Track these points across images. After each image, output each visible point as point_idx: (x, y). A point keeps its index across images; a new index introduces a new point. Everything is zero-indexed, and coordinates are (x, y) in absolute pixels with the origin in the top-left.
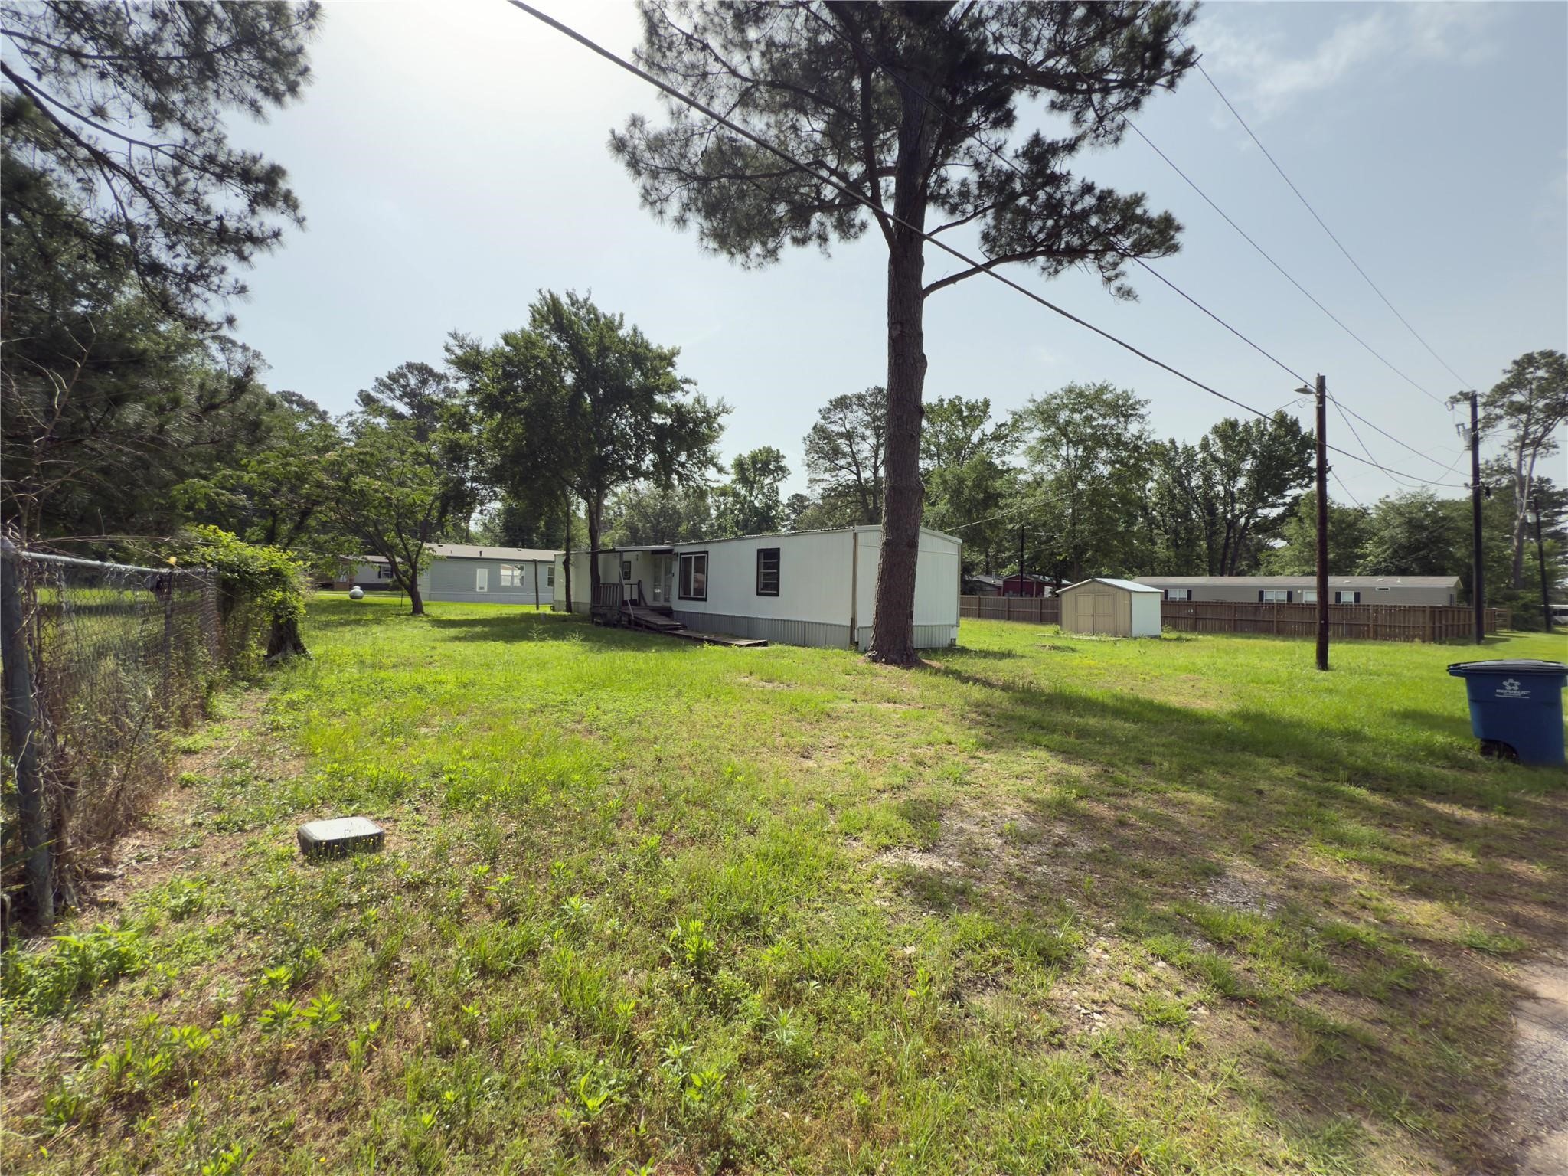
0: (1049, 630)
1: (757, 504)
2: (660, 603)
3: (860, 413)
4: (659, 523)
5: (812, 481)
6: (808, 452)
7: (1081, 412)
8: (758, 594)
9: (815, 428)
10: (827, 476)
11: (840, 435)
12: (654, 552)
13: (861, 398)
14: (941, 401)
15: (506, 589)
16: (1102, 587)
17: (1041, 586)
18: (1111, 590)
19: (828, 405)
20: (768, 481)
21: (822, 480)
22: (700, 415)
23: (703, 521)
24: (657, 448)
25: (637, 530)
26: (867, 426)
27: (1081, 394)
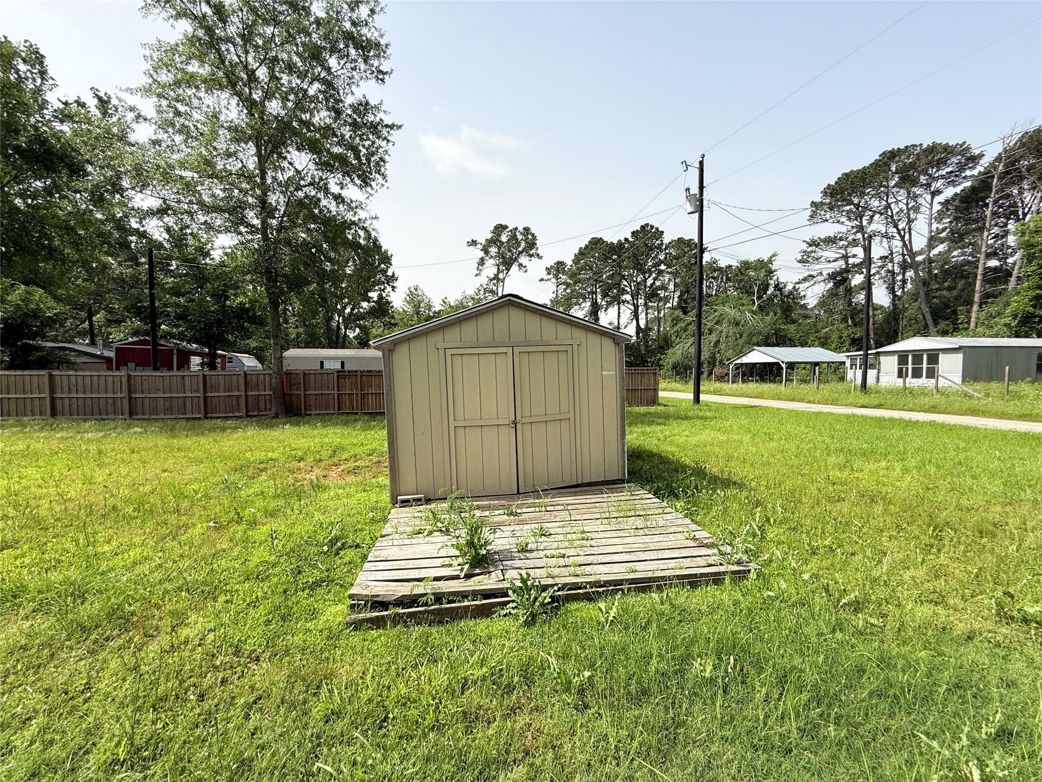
17: (186, 354)
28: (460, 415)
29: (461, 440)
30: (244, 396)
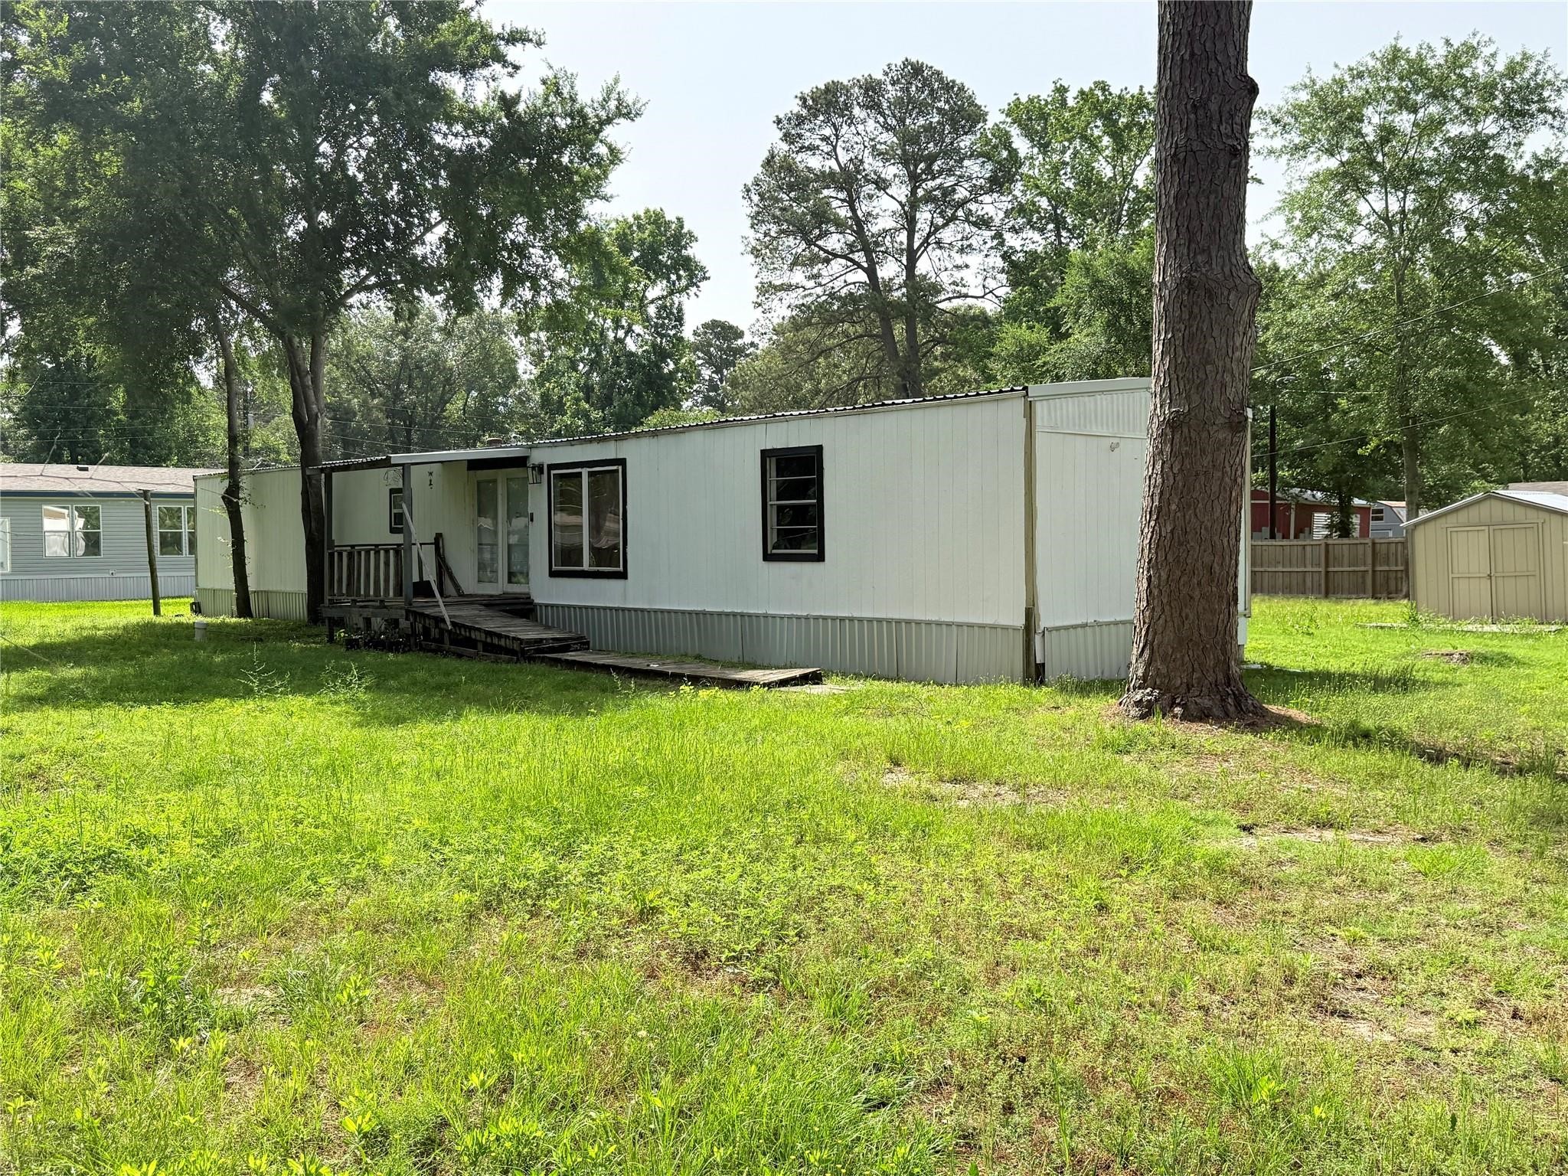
0: (1394, 612)
1: (631, 345)
2: (499, 587)
3: (871, 124)
4: (398, 395)
5: (767, 290)
6: (756, 220)
7: (1414, 109)
8: (767, 557)
9: (769, 163)
10: (798, 276)
11: (828, 179)
12: (474, 465)
13: (871, 89)
14: (1062, 90)
15: (56, 564)
16: (1509, 509)
17: (1307, 510)
18: (1532, 515)
19: (795, 107)
20: (656, 291)
21: (788, 288)
22: (562, 123)
23: (504, 389)
24: (456, 209)
25: (349, 413)
26: (885, 156)
27: (1418, 68)
28: (1455, 570)
29: (1456, 587)
30: (1370, 572)
